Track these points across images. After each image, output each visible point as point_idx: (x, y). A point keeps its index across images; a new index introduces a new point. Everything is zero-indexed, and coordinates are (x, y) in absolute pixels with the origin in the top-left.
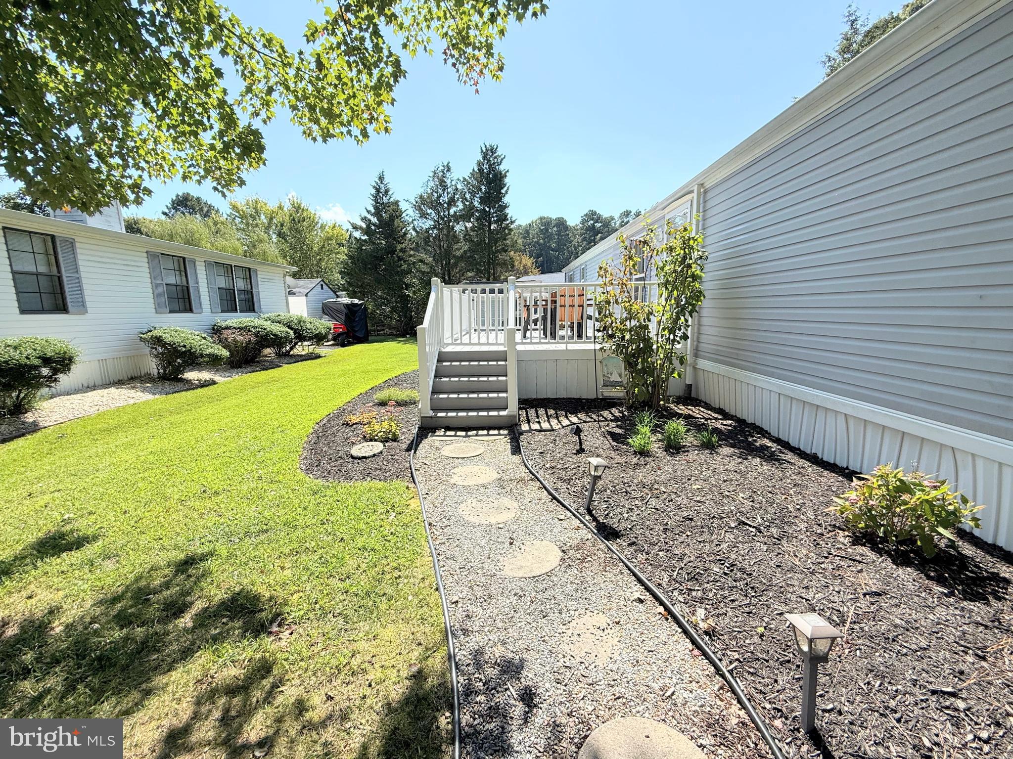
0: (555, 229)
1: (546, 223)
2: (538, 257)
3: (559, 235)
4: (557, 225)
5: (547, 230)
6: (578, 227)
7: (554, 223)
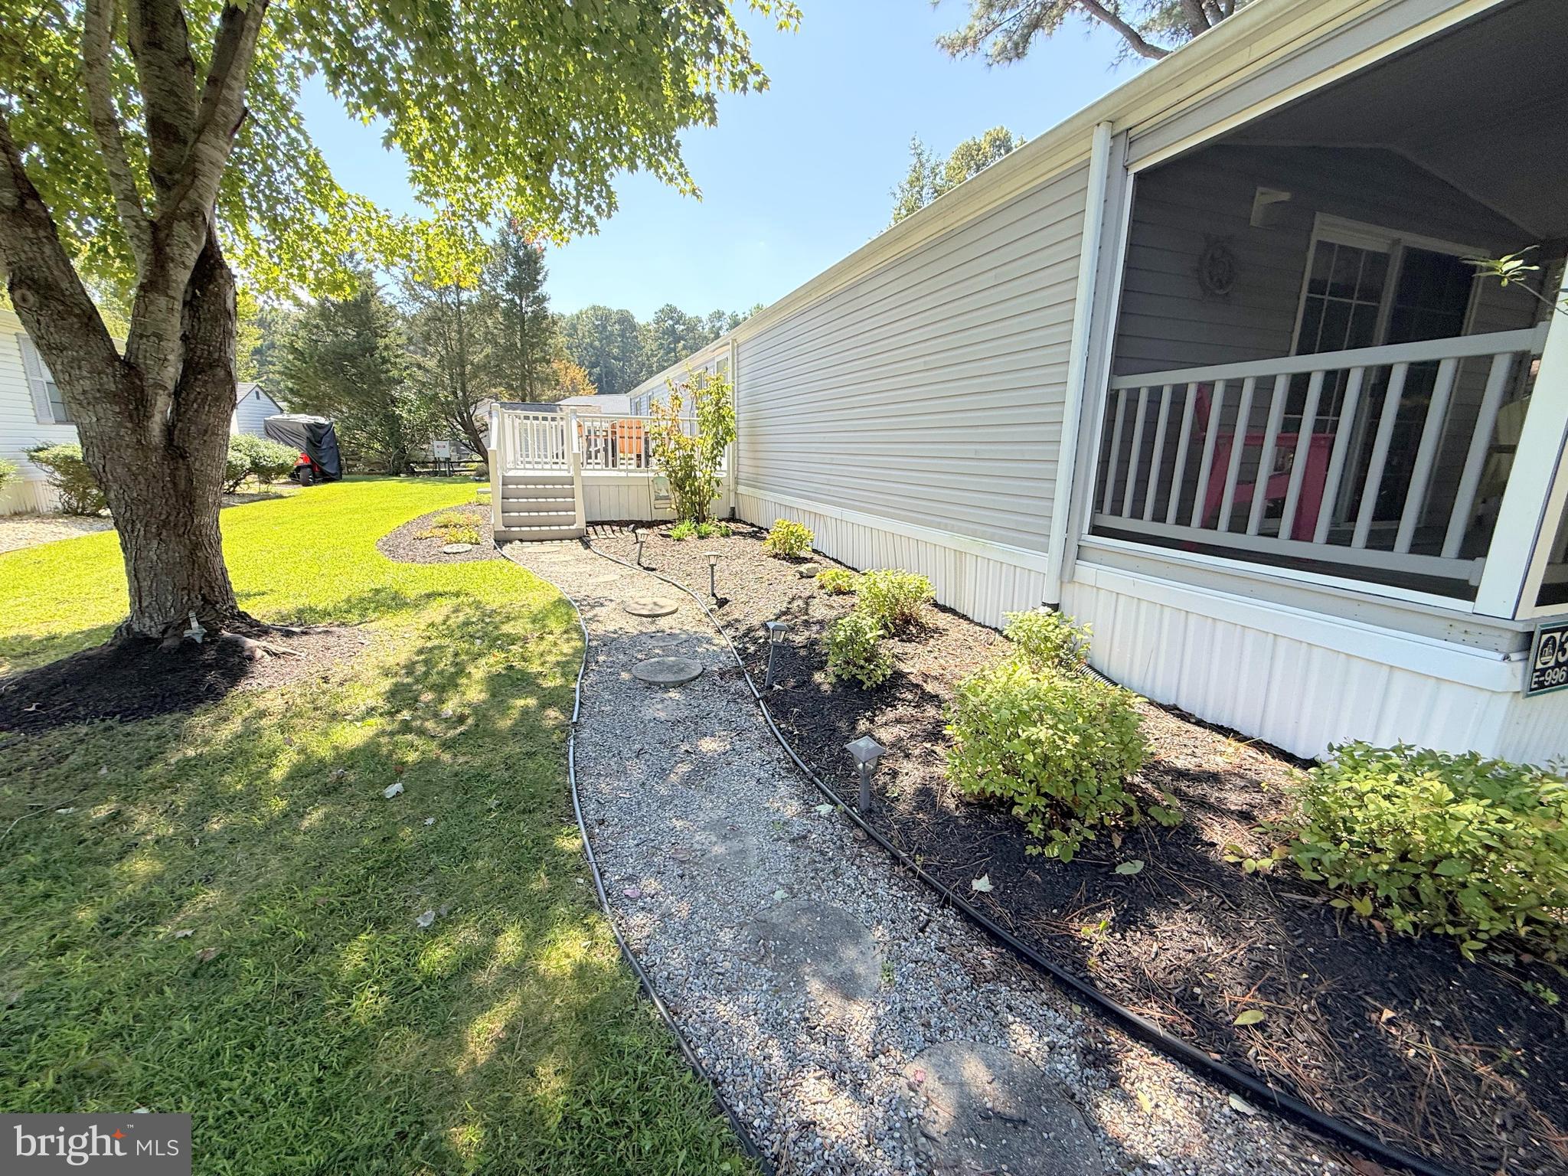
0: (617, 326)
1: (602, 317)
2: (593, 365)
3: (623, 336)
4: (621, 321)
5: (605, 327)
6: (651, 327)
7: (615, 318)
